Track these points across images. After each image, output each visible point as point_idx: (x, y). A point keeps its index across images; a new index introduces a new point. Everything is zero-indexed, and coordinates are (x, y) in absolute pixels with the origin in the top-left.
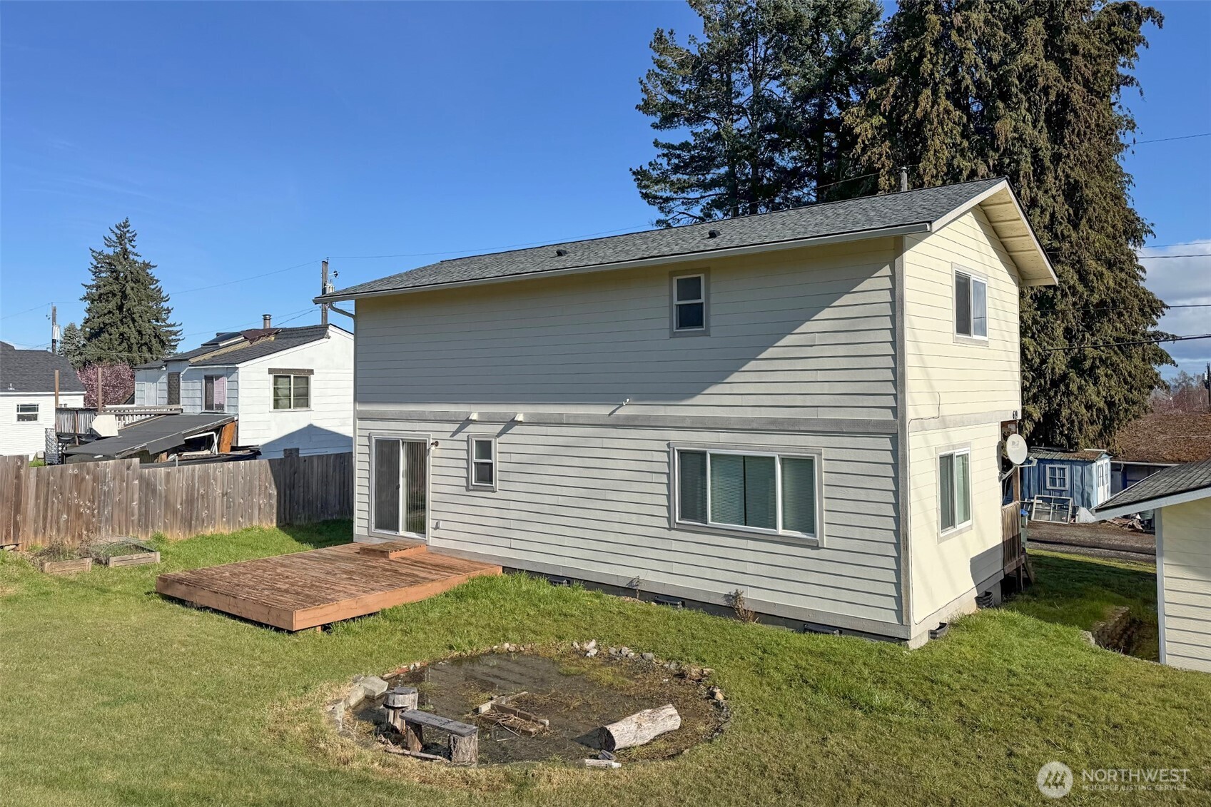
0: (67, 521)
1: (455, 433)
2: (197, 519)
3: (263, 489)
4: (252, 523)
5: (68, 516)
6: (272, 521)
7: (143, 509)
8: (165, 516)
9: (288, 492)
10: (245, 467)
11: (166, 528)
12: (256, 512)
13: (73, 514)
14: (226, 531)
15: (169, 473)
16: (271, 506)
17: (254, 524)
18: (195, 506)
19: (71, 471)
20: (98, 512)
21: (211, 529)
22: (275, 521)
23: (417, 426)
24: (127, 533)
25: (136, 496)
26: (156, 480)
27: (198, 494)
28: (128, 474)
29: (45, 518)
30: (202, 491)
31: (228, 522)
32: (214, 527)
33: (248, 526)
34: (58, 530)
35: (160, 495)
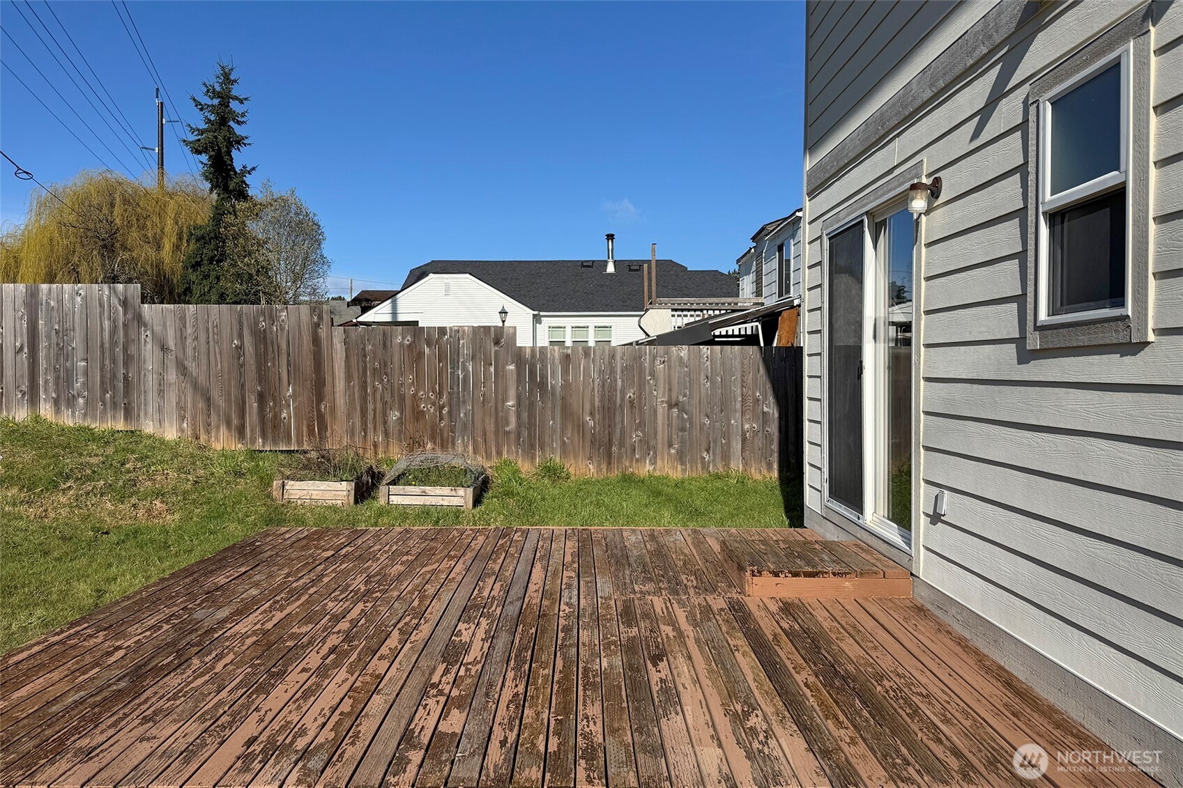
0: (400, 421)
2: (622, 444)
3: (750, 403)
4: (727, 465)
5: (401, 414)
7: (525, 415)
8: (563, 432)
10: (711, 358)
11: (564, 453)
12: (737, 445)
13: (408, 411)
14: (677, 474)
16: (768, 436)
17: (733, 466)
18: (618, 419)
20: (450, 412)
21: (648, 467)
22: (776, 466)
24: (499, 453)
25: (512, 392)
27: (623, 399)
28: (496, 352)
29: (364, 412)
30: (630, 394)
31: (681, 457)
32: (653, 462)
33: (721, 470)
34: (386, 434)
35: (553, 394)
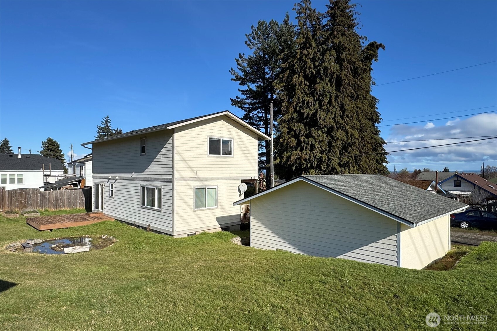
0: (18, 204)
1: (108, 182)
2: (59, 205)
6: (83, 207)
7: (41, 202)
8: (48, 204)
9: (89, 199)
10: (74, 192)
11: (49, 207)
12: (78, 204)
13: (19, 203)
14: (68, 209)
15: (49, 192)
16: (83, 203)
17: (77, 207)
18: (58, 201)
19: (18, 191)
20: (27, 202)
22: (84, 207)
23: (102, 180)
24: (36, 208)
25: (39, 198)
26: (45, 194)
28: (36, 192)
29: (11, 203)
30: (60, 198)
31: (69, 207)
32: (64, 208)
33: (76, 208)
34: (15, 207)
35: (47, 198)
